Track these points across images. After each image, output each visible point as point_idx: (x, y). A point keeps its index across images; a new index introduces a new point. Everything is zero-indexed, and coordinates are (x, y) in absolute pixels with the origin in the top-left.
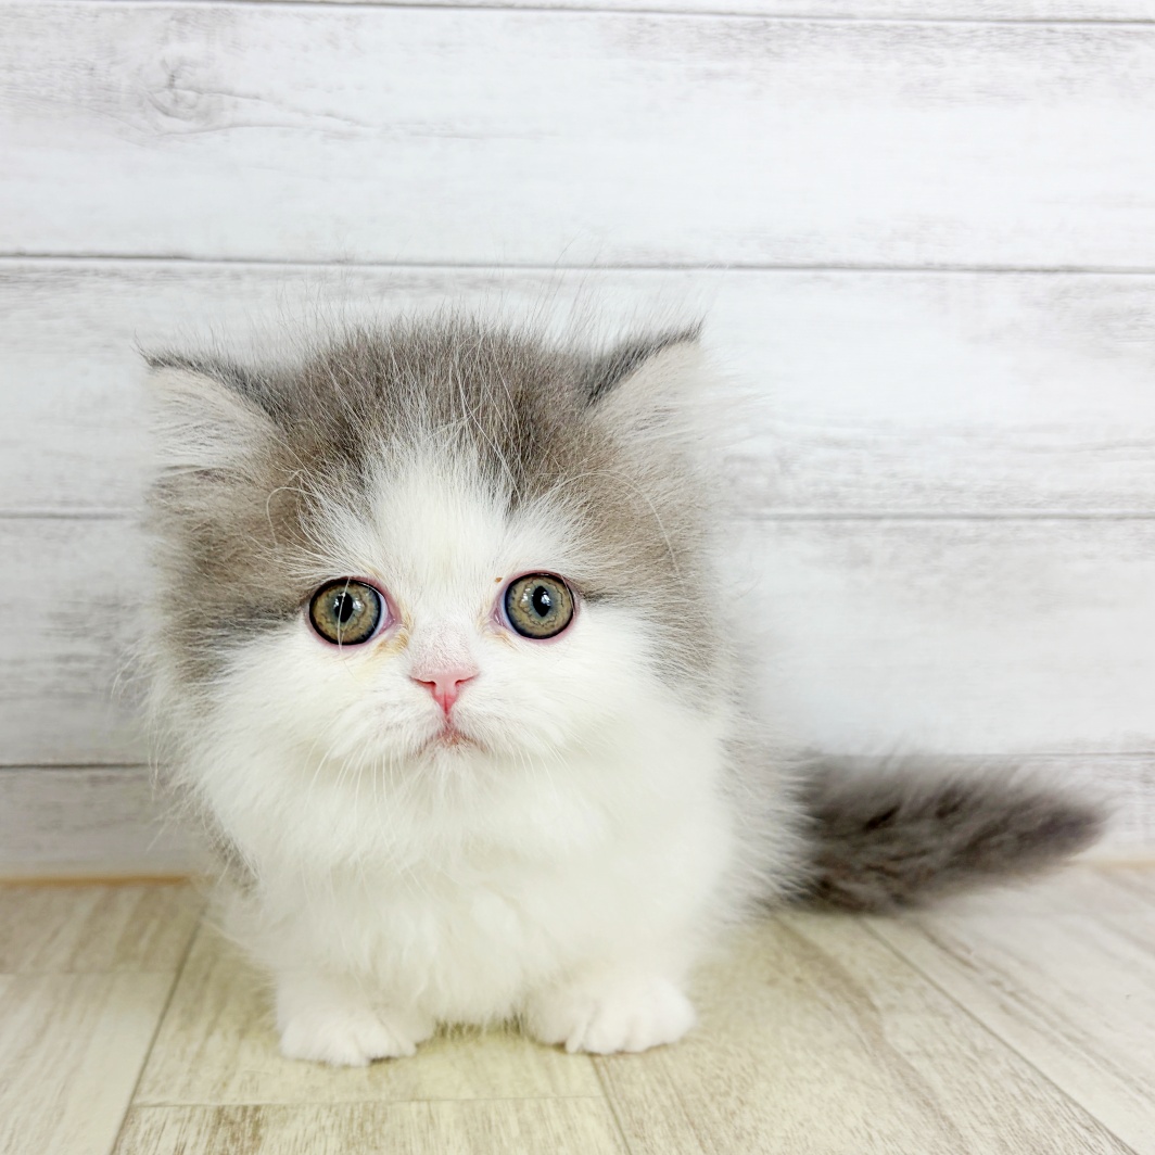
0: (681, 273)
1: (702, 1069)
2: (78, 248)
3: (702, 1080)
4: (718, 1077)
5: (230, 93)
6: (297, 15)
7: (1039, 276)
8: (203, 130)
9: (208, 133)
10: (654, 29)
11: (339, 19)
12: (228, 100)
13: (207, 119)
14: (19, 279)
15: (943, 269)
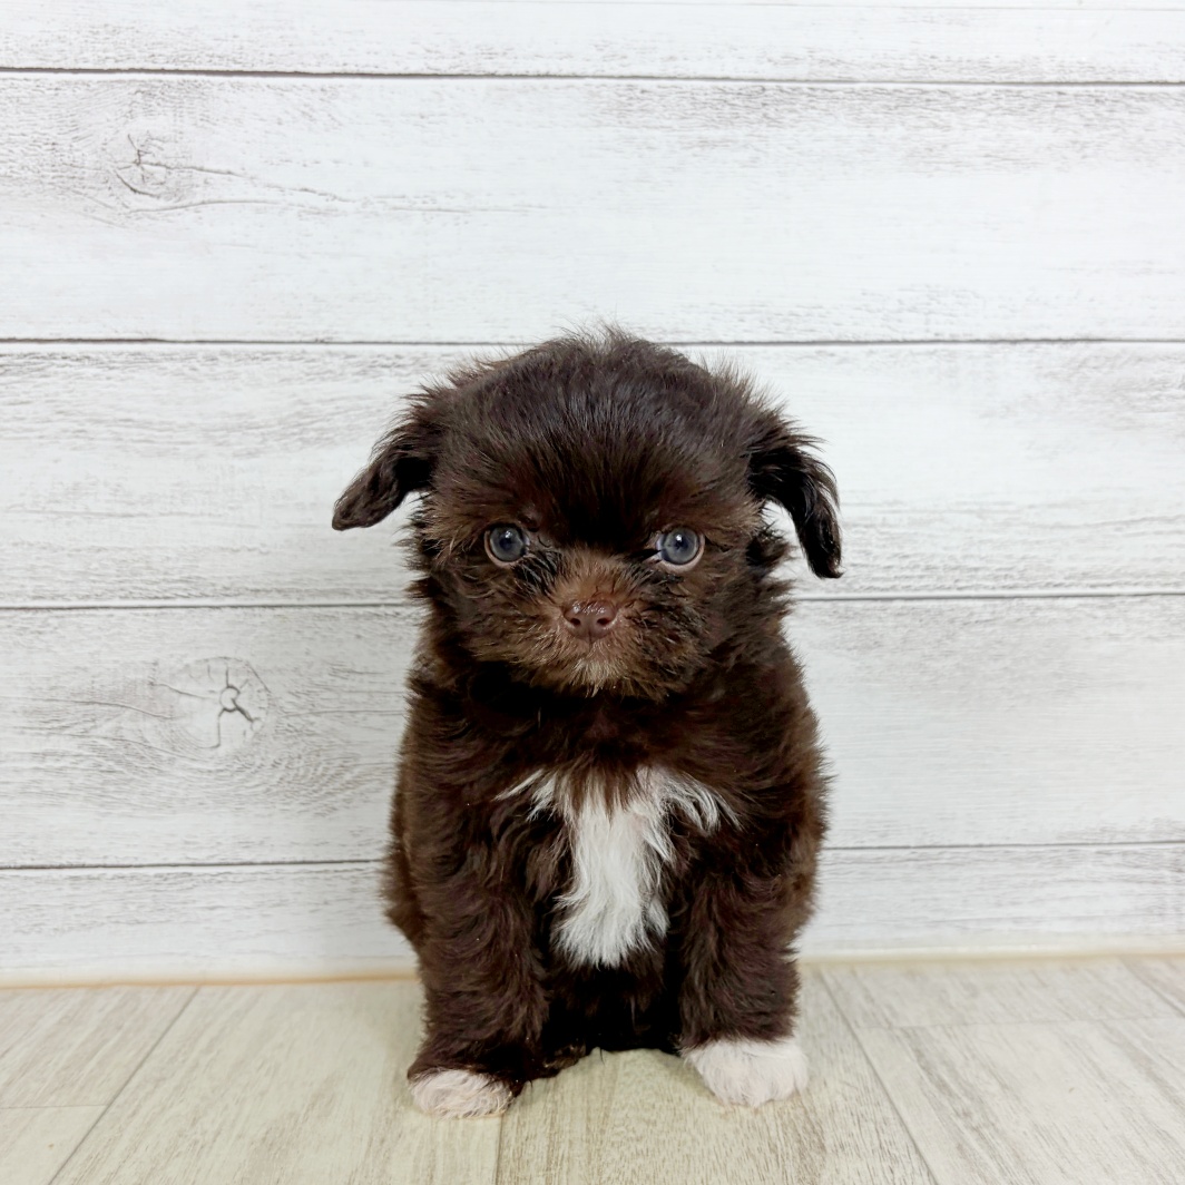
5: (201, 169)
6: (268, 86)
7: (1057, 346)
8: (172, 208)
9: (179, 210)
10: (645, 95)
11: (313, 91)
12: (199, 177)
13: (177, 197)
15: (954, 341)
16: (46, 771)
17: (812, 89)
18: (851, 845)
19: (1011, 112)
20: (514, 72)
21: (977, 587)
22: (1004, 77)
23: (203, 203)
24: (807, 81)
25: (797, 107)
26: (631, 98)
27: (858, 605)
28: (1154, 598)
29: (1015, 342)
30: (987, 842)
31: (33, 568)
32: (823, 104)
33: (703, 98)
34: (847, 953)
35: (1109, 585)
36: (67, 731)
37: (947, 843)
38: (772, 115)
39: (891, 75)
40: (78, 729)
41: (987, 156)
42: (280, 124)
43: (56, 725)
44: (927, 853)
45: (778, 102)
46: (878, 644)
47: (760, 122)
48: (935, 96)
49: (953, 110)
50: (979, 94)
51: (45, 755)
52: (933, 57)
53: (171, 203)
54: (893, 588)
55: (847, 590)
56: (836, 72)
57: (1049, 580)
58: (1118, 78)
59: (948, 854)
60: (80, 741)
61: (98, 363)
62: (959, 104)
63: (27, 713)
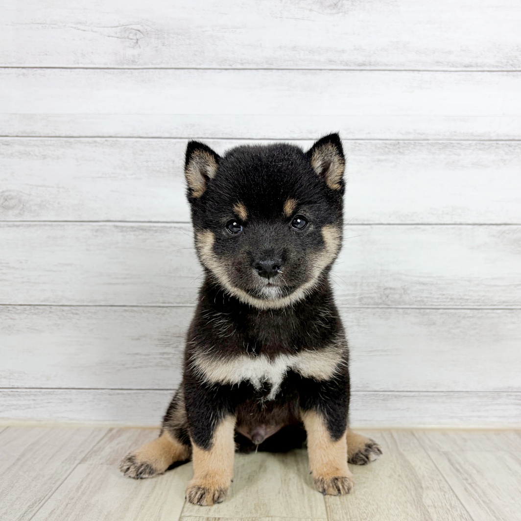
0: (369, 226)
1: (360, 509)
2: (169, 220)
3: (359, 513)
4: (365, 512)
7: (494, 227)
10: (360, 145)
14: (150, 230)
15: (461, 224)
16: (164, 359)
17: (415, 143)
18: (424, 390)
19: (480, 149)
21: (468, 305)
22: (478, 138)
24: (413, 140)
25: (410, 149)
26: (355, 146)
27: (428, 311)
29: (481, 225)
30: (470, 390)
31: (162, 294)
32: (418, 148)
33: (378, 146)
34: (422, 426)
35: (512, 305)
36: (171, 346)
37: (456, 390)
38: (401, 150)
39: (441, 137)
40: (175, 345)
41: (472, 164)
43: (168, 343)
44: (450, 394)
45: (403, 147)
46: (434, 324)
47: (397, 154)
48: (456, 145)
49: (461, 149)
50: (470, 144)
51: (163, 354)
52: (455, 132)
54: (439, 305)
55: (425, 305)
56: (423, 137)
57: (491, 303)
58: (516, 138)
59: (456, 394)
60: (175, 349)
62: (463, 147)
63: (159, 340)
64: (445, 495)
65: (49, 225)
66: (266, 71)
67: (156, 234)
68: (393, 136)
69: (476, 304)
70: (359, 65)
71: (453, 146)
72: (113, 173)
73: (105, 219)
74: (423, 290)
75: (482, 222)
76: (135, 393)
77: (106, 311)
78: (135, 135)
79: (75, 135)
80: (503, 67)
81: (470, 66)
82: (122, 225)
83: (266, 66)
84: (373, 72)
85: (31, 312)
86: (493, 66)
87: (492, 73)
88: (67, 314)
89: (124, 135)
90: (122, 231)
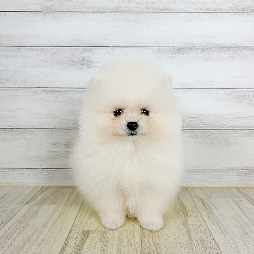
6: (103, 49)
7: (228, 90)
8: (88, 68)
9: (89, 68)
10: (162, 50)
11: (110, 49)
12: (92, 63)
13: (89, 66)
14: (59, 92)
15: (211, 88)
16: (67, 154)
18: (192, 169)
19: (221, 52)
20: (141, 46)
21: (214, 128)
22: (220, 46)
23: (93, 67)
24: (188, 47)
25: (186, 51)
26: (160, 50)
27: (194, 131)
28: (243, 130)
29: (221, 89)
30: (214, 169)
31: (66, 123)
32: (190, 51)
33: (171, 50)
34: (191, 186)
35: (235, 128)
37: (208, 169)
38: (182, 52)
39: (201, 46)
41: (217, 59)
42: (105, 54)
44: (205, 170)
45: (184, 50)
46: (197, 137)
47: (180, 54)
48: (209, 49)
49: (211, 51)
50: (216, 49)
51: (67, 152)
52: (208, 43)
53: (88, 67)
54: (200, 128)
55: (193, 128)
56: (193, 45)
57: (225, 127)
58: (239, 46)
59: (208, 171)
61: (77, 91)
62: (212, 50)
63: (65, 145)
64: (198, 220)
65: (11, 90)
66: (115, 13)
67: (62, 94)
68: (178, 45)
69: (218, 127)
70: (161, 10)
71: (207, 50)
72: (41, 64)
73: (38, 87)
74: (192, 121)
75: (221, 87)
76: (54, 170)
77: (39, 131)
78: (52, 45)
79: (22, 45)
80: (233, 10)
81: (217, 10)
82: (45, 89)
83: (115, 11)
84: (168, 13)
85: (3, 132)
86: (228, 10)
87: (227, 13)
88: (21, 132)
89: (46, 45)
90: (46, 92)
